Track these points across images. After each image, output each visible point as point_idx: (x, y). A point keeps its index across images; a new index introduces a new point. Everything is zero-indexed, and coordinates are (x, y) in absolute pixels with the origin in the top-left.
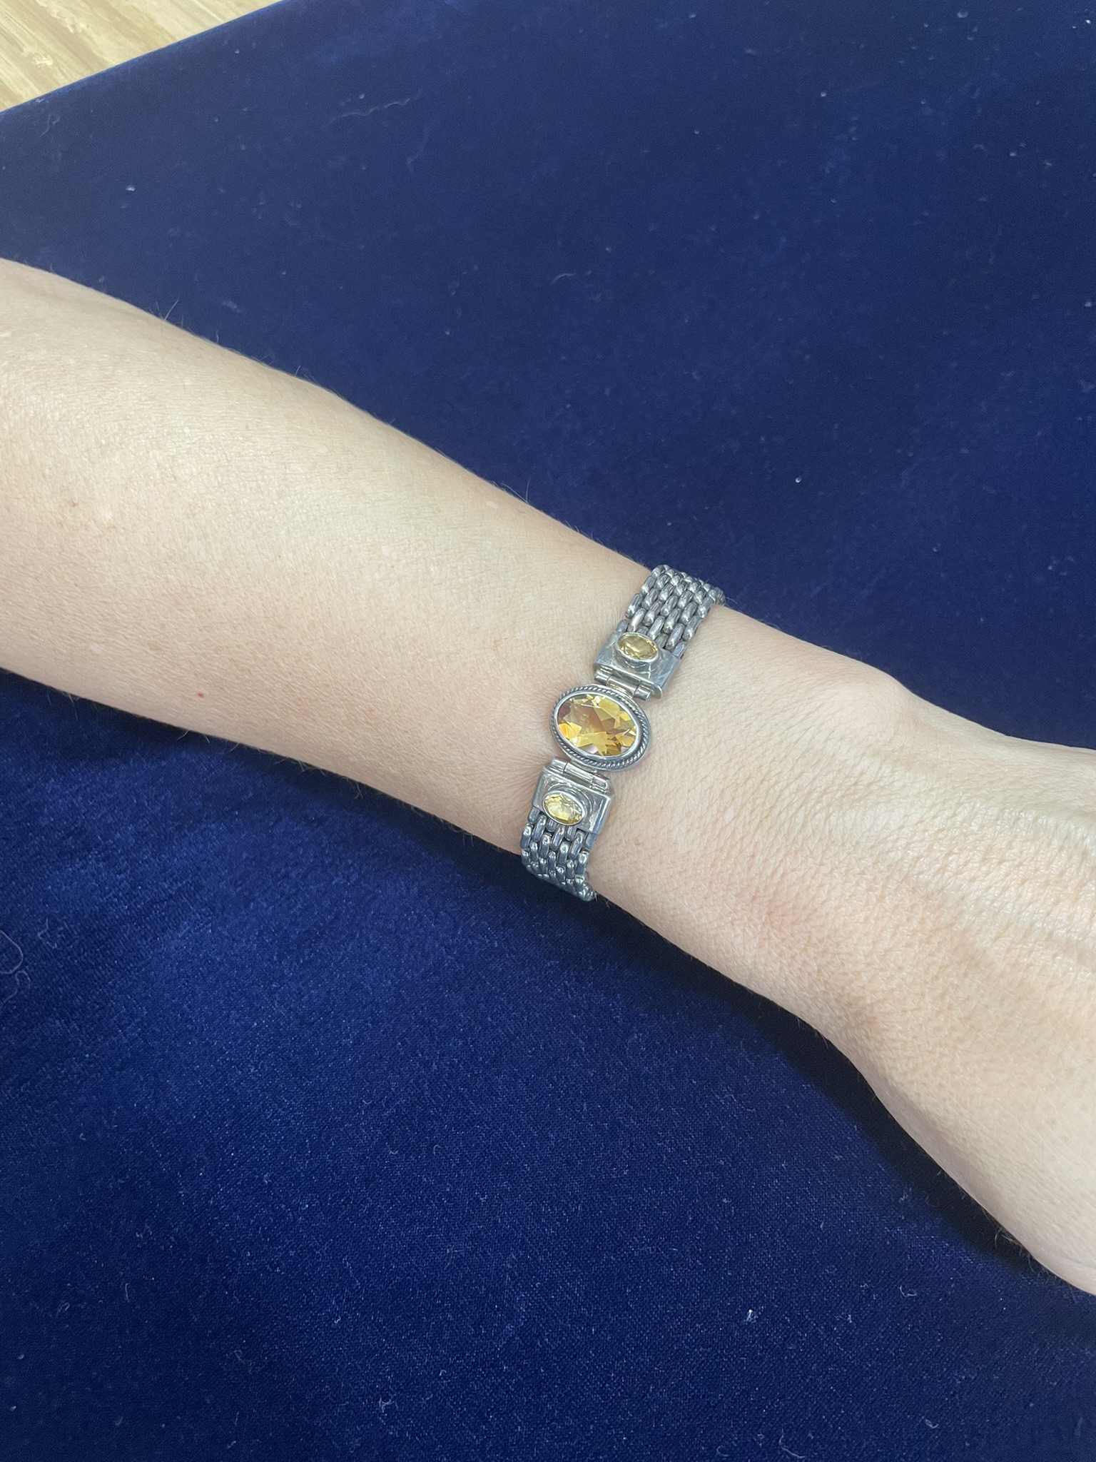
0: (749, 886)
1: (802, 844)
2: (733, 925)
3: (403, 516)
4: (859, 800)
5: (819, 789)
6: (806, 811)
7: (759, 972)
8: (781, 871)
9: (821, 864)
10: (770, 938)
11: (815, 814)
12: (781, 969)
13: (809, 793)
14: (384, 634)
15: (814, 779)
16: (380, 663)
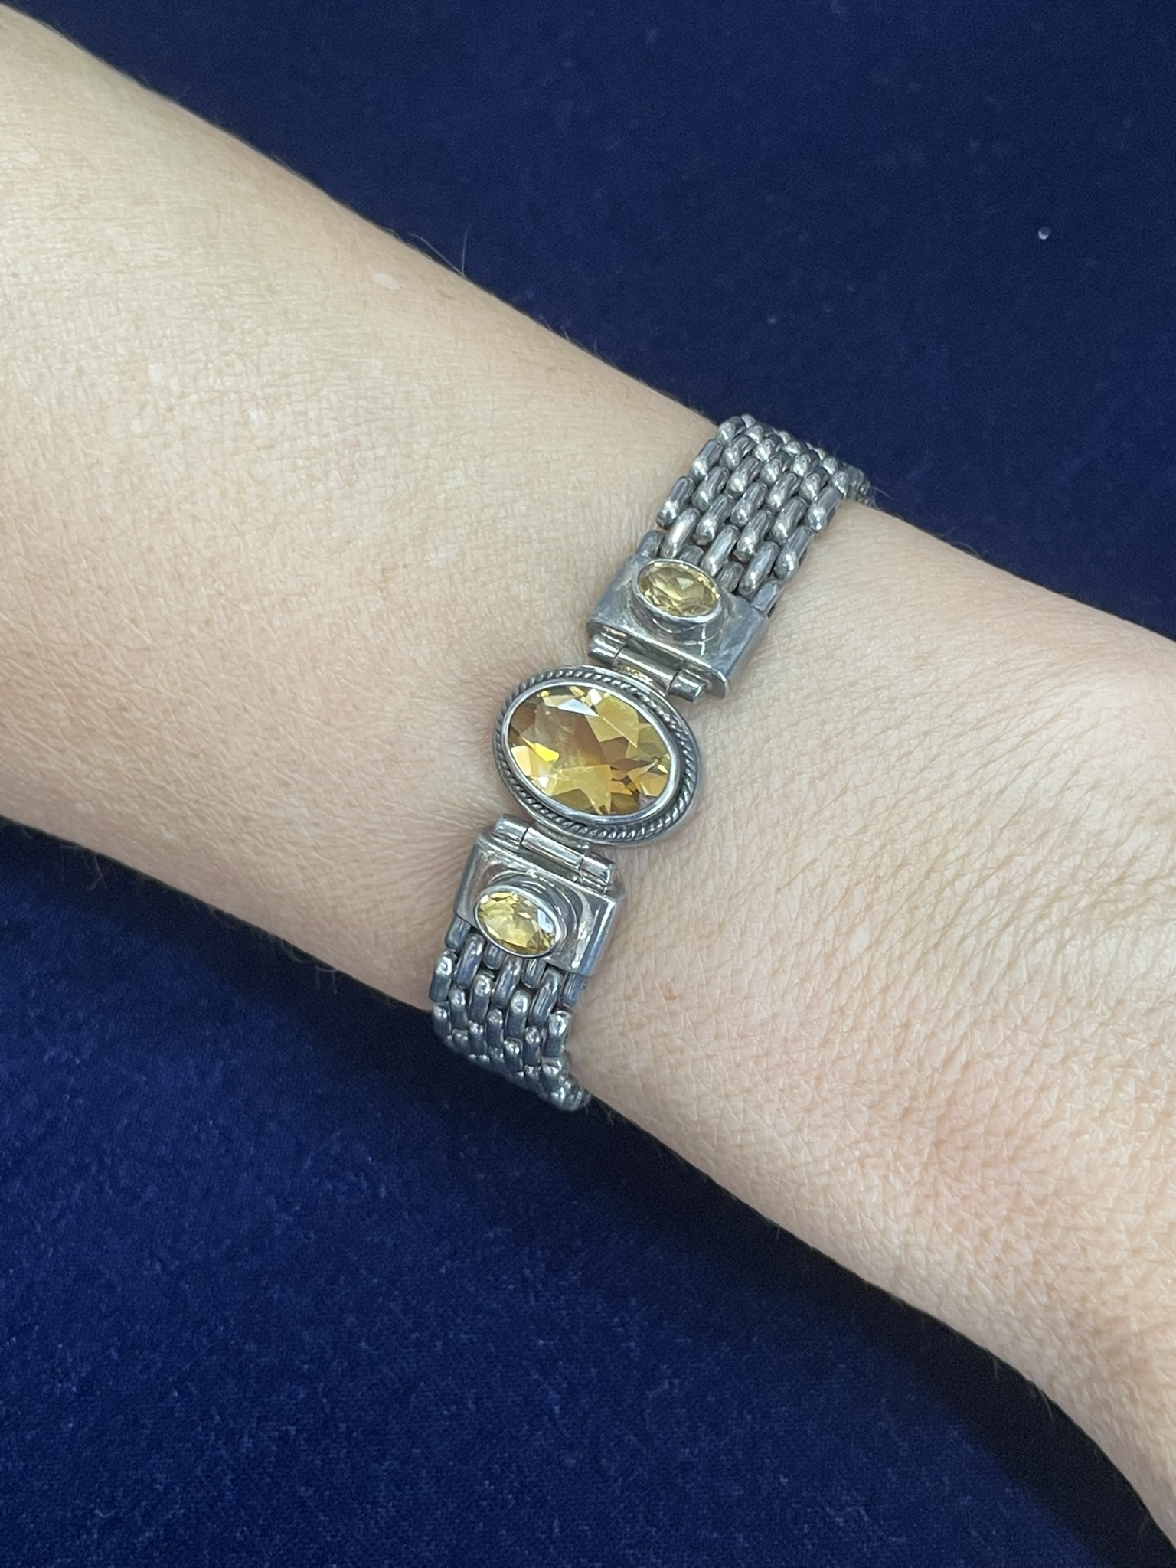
0: (896, 1086)
1: (1007, 1003)
2: (862, 1166)
3: (195, 301)
4: (1127, 912)
5: (1044, 890)
6: (1016, 934)
7: (915, 1264)
8: (963, 1057)
9: (1045, 1045)
10: (937, 1195)
11: (1036, 941)
12: (959, 1258)
13: (1024, 899)
14: (150, 549)
15: (1036, 870)
16: (142, 612)
